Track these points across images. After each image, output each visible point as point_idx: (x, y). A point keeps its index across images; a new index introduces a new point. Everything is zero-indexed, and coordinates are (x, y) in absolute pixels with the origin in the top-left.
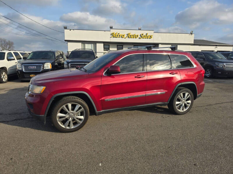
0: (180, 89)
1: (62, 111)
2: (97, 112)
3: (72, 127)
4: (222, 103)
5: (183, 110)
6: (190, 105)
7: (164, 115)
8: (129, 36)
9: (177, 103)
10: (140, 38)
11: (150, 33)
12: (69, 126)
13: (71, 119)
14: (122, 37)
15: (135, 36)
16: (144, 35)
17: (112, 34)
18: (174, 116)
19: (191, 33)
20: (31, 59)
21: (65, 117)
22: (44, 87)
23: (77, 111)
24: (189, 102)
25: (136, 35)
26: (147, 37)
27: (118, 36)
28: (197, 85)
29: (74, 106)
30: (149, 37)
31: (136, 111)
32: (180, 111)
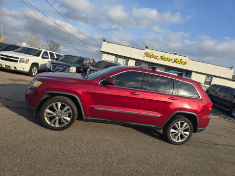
0: (179, 118)
1: (51, 109)
2: (84, 117)
3: (57, 125)
4: (231, 146)
5: (178, 140)
6: (187, 137)
7: (157, 140)
8: (162, 58)
9: (172, 130)
10: (173, 62)
11: (185, 59)
12: (54, 123)
13: (57, 117)
14: (156, 58)
15: (169, 60)
16: (178, 60)
17: (146, 54)
18: (166, 143)
19: (231, 68)
20: (62, 61)
21: (52, 114)
22: (41, 83)
23: (65, 112)
24: (187, 133)
25: (171, 58)
26: (181, 62)
27: (152, 56)
28: (198, 117)
29: (63, 106)
30: (183, 63)
31: (131, 129)
32: (174, 140)
